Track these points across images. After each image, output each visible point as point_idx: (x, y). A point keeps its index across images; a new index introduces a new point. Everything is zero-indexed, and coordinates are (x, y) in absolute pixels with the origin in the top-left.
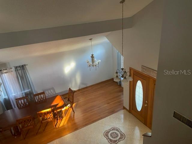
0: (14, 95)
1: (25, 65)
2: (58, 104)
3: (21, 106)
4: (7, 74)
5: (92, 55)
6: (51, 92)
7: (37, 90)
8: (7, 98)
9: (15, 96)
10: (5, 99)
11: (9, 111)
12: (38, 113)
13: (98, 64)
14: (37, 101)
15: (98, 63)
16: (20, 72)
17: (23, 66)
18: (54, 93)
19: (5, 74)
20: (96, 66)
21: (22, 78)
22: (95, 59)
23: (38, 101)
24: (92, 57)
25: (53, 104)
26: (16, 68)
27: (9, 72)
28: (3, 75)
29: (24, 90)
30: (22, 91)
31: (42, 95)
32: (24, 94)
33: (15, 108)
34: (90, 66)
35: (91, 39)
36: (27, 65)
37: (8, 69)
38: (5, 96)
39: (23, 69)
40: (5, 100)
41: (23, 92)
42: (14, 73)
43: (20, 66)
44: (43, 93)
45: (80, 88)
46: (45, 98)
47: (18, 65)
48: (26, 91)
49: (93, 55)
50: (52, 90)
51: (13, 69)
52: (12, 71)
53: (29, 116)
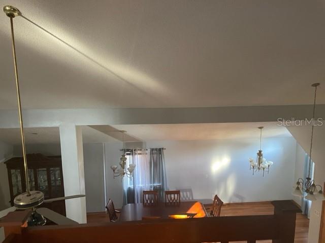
0: (140, 185)
1: (163, 149)
2: (196, 214)
3: (147, 202)
4: (141, 156)
5: (260, 152)
6: (187, 196)
7: (170, 187)
8: (133, 187)
9: (141, 187)
10: (129, 188)
11: (130, 204)
12: (169, 216)
13: (267, 167)
14: (167, 201)
15: (269, 166)
16: (155, 156)
17: (160, 150)
18: (191, 199)
19: (139, 156)
20: (264, 169)
21: (155, 165)
22: (264, 159)
23: (169, 201)
24: (260, 154)
25: (188, 212)
26: (152, 150)
27: (143, 154)
28: (136, 156)
29: (154, 183)
30: (151, 183)
31: (176, 195)
32: (152, 189)
33: (138, 202)
34: (253, 167)
35: (261, 128)
36: (165, 149)
37: (143, 150)
38: (130, 185)
39: (160, 153)
40: (129, 190)
41: (152, 185)
42: (148, 156)
43: (156, 149)
44: (178, 192)
45: (232, 202)
46: (178, 201)
47: (154, 147)
48: (155, 185)
49: (262, 152)
50: (188, 193)
51: (148, 152)
52: (146, 154)
53: (158, 218)
